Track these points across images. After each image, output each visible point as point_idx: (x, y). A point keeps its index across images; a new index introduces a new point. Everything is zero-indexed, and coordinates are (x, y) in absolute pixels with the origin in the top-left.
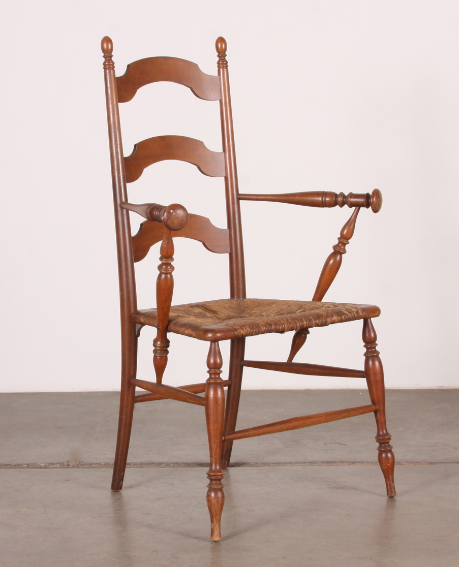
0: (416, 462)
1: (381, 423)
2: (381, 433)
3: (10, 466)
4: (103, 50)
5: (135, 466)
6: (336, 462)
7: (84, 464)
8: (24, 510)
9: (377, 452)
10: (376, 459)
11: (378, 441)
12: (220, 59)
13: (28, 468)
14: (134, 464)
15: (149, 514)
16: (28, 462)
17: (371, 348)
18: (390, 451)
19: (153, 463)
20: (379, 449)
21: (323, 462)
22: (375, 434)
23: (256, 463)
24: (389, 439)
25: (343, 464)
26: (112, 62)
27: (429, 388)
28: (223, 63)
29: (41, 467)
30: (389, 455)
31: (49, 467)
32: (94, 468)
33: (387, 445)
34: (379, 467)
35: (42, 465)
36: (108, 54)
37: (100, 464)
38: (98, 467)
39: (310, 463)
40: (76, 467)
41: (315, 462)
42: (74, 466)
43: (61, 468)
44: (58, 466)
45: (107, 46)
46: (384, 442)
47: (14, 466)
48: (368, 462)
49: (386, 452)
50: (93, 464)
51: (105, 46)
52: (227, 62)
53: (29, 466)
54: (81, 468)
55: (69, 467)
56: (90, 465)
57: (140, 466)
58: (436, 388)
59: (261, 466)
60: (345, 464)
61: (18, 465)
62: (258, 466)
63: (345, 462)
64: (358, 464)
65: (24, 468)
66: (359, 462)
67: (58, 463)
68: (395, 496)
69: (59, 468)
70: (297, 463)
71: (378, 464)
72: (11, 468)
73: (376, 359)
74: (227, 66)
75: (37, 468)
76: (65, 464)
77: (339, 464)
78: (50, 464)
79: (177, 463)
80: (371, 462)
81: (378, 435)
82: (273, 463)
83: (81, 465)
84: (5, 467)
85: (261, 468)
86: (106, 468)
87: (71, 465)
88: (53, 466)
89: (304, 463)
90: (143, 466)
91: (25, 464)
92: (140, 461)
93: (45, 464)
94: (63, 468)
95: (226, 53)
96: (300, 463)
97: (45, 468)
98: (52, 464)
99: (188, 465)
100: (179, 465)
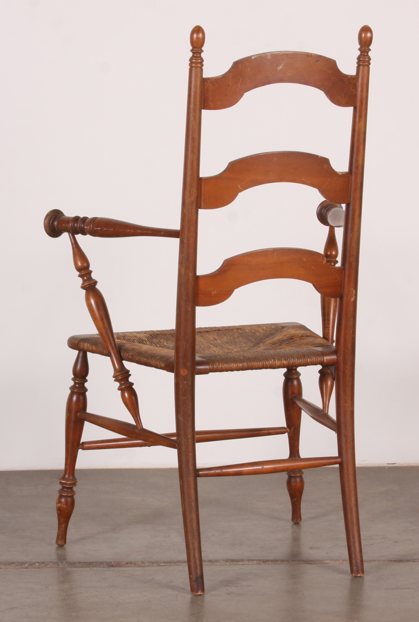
0: (343, 561)
6: (242, 560)
19: (13, 563)
21: (227, 561)
23: (143, 562)
25: (251, 563)
27: (378, 465)
41: (216, 561)
58: (385, 465)
59: (148, 566)
60: (255, 562)
62: (144, 566)
63: (254, 560)
64: (270, 562)
66: (272, 561)
77: (247, 563)
79: (43, 563)
82: (164, 563)
85: (147, 568)
99: (43, 564)
100: (46, 565)
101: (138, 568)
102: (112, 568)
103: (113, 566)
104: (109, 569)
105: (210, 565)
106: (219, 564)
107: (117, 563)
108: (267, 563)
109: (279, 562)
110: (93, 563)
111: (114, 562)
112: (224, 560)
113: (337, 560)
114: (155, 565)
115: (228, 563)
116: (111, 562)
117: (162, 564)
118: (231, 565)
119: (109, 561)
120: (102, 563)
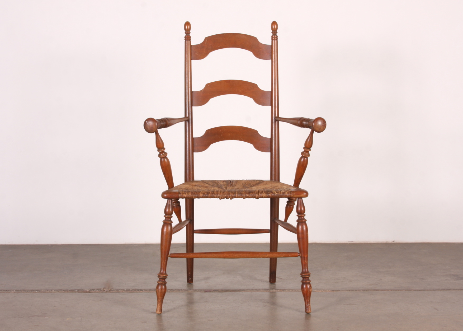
0: (323, 290)
1: (304, 265)
2: (304, 270)
3: (67, 291)
4: (185, 29)
5: (146, 291)
7: (114, 290)
8: (68, 319)
9: (301, 283)
10: (300, 288)
11: (302, 276)
12: (273, 35)
13: (78, 292)
14: (145, 290)
15: (146, 322)
16: (78, 289)
17: (301, 217)
18: (309, 283)
20: (302, 281)
22: (301, 272)
24: (309, 275)
26: (190, 36)
27: (344, 243)
28: (275, 37)
29: (87, 292)
30: (308, 286)
31: (92, 291)
32: (120, 292)
33: (307, 279)
34: (301, 293)
35: (87, 290)
36: (188, 32)
37: (123, 290)
38: (123, 292)
39: (256, 290)
40: (109, 292)
41: (259, 290)
42: (107, 291)
43: (99, 292)
44: (97, 291)
45: (188, 27)
46: (305, 277)
47: (70, 291)
48: (293, 290)
49: (306, 284)
50: (119, 290)
51: (186, 27)
52: (277, 37)
53: (79, 291)
54: (111, 292)
55: (104, 291)
56: (117, 291)
57: (148, 291)
58: (348, 242)
61: (72, 290)
64: (286, 291)
65: (76, 292)
66: (287, 290)
67: (97, 289)
68: (310, 312)
69: (98, 292)
70: (247, 290)
71: (301, 291)
72: (68, 292)
73: (304, 224)
74: (277, 39)
75: (84, 292)
76: (102, 290)
78: (93, 290)
79: (172, 290)
80: (295, 290)
81: (303, 272)
83: (112, 291)
84: (64, 291)
86: (127, 292)
87: (105, 291)
88: (94, 291)
89: (252, 290)
90: (151, 291)
91: (76, 290)
92: (149, 288)
93: (89, 290)
94: (100, 292)
95: (277, 31)
96: (250, 290)
97: (89, 292)
98: (94, 290)
99: (179, 291)
100: (173, 291)
101: (219, 293)
102: (206, 293)
103: (207, 292)
104: (205, 293)
105: (256, 292)
106: (260, 291)
107: (209, 290)
108: (285, 291)
109: (291, 291)
110: (197, 290)
111: (208, 290)
112: (263, 289)
113: (320, 290)
114: (228, 291)
115: (265, 291)
116: (206, 290)
117: (232, 291)
118: (266, 292)
119: (206, 289)
120: (201, 290)
